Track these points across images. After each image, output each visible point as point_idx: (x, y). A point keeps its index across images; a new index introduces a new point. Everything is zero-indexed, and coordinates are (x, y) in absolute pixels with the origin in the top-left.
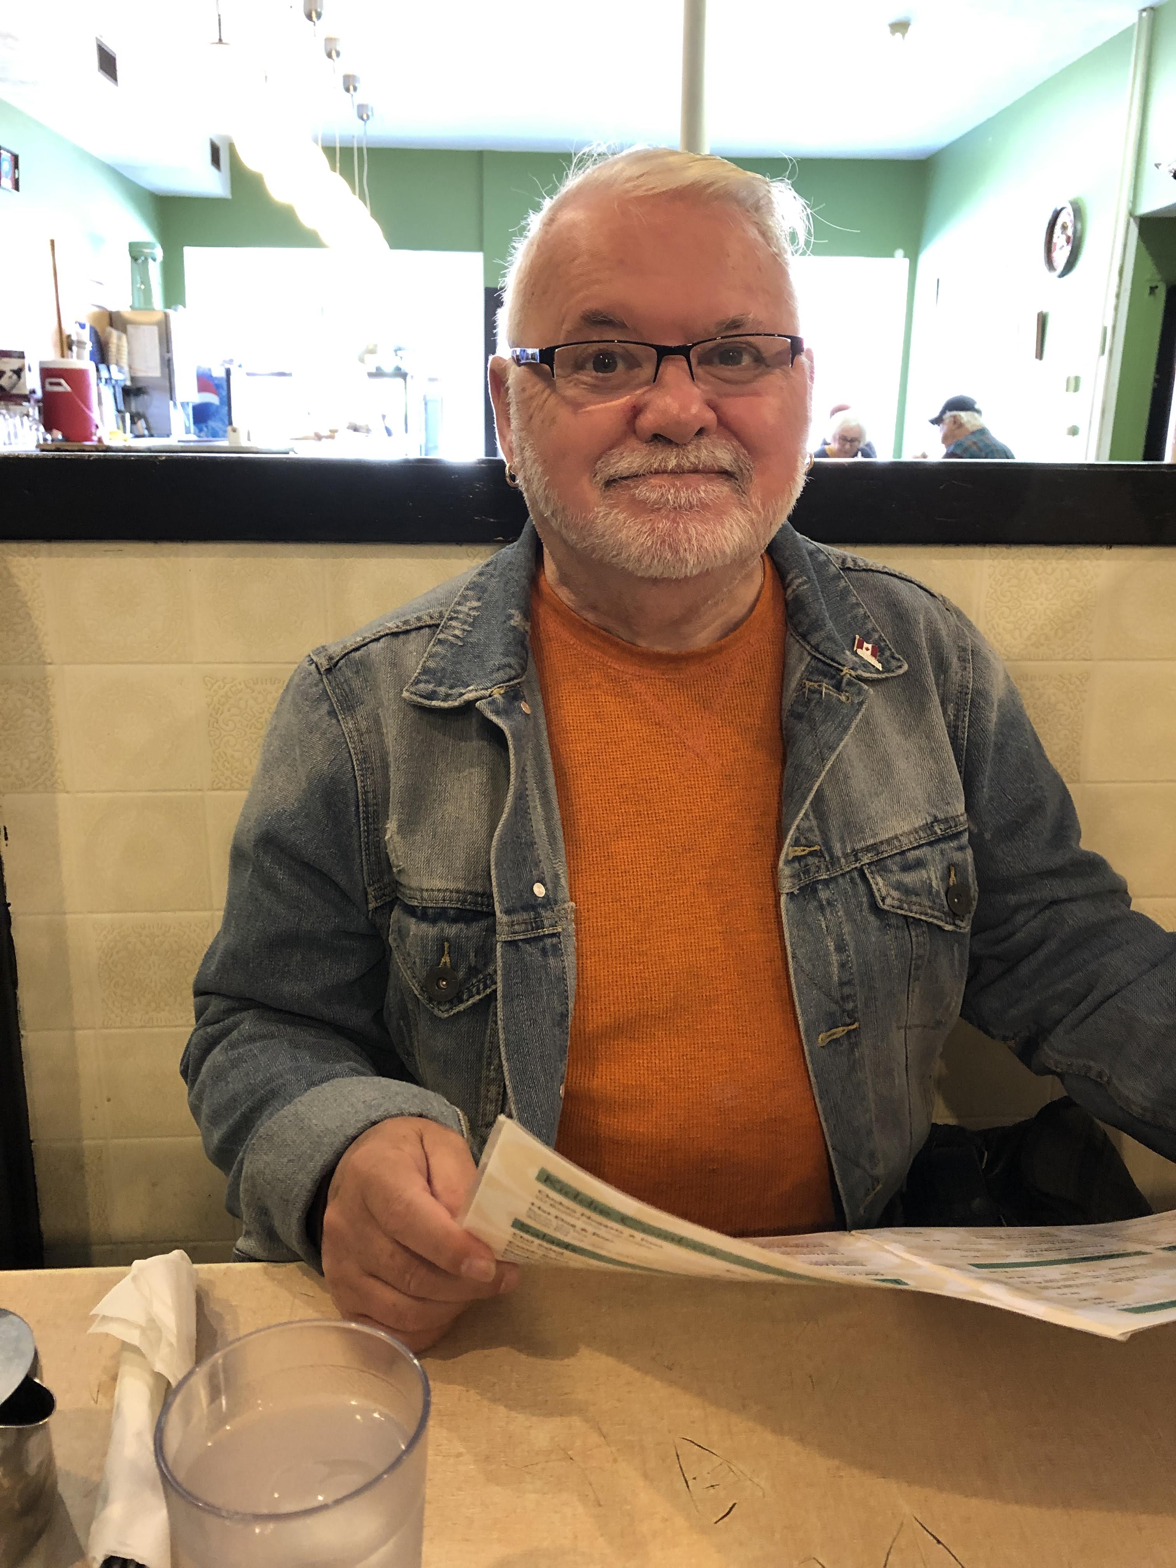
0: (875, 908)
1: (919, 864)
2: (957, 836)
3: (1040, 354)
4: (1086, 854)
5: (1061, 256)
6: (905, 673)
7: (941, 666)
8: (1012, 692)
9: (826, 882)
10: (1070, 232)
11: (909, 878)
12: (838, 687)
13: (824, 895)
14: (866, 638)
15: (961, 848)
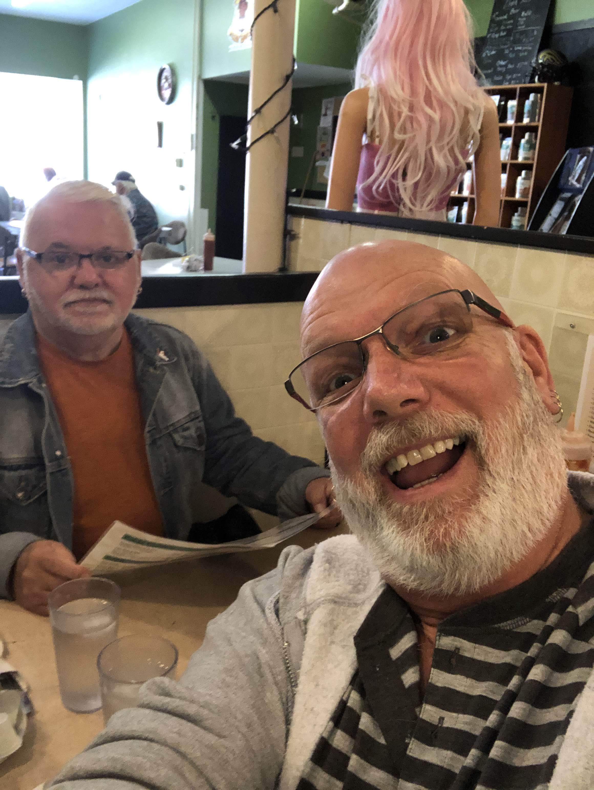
0: (176, 446)
1: (187, 429)
2: (198, 418)
3: (160, 145)
4: (238, 419)
5: (167, 93)
6: (175, 362)
7: (187, 359)
8: (209, 365)
9: (160, 438)
10: (170, 81)
11: (186, 433)
12: (155, 368)
13: (159, 443)
14: (161, 350)
15: (200, 422)
